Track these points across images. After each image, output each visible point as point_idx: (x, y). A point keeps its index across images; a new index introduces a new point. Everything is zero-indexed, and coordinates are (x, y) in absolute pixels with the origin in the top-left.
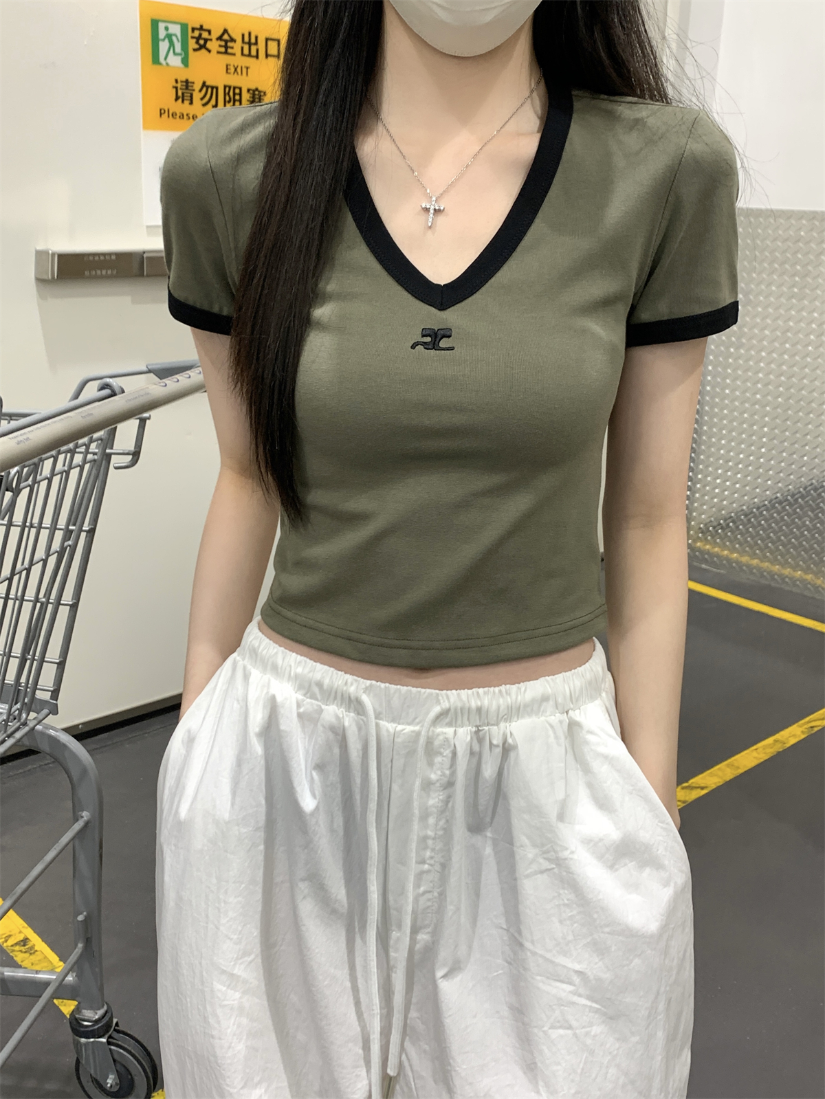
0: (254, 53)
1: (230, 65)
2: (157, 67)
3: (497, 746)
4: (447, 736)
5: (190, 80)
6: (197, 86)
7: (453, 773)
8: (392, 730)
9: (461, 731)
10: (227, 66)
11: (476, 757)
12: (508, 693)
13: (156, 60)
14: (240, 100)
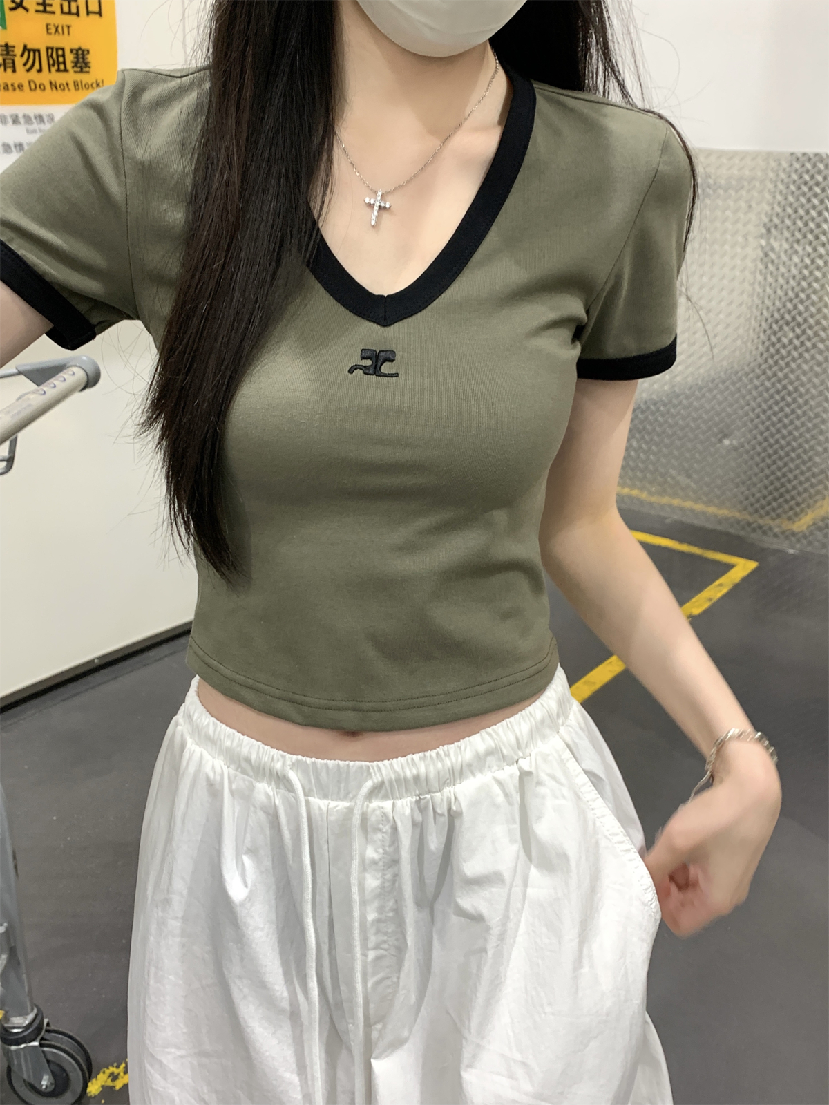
0: (74, 10)
1: (50, 24)
3: (442, 815)
4: (385, 811)
5: (11, 43)
6: (18, 51)
7: (397, 850)
8: (324, 809)
9: (399, 803)
10: (47, 26)
11: (419, 829)
12: (448, 755)
14: (64, 63)
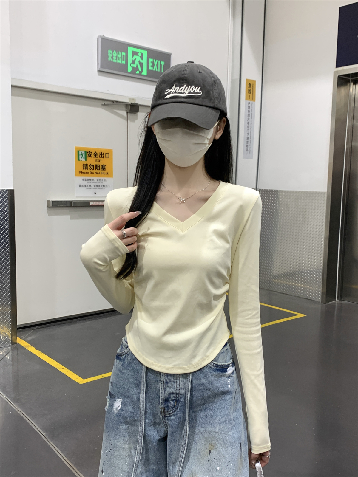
0: (103, 157)
2: (79, 161)
6: (89, 165)
10: (96, 160)
13: (79, 160)
14: (99, 168)
